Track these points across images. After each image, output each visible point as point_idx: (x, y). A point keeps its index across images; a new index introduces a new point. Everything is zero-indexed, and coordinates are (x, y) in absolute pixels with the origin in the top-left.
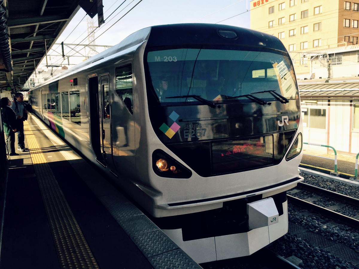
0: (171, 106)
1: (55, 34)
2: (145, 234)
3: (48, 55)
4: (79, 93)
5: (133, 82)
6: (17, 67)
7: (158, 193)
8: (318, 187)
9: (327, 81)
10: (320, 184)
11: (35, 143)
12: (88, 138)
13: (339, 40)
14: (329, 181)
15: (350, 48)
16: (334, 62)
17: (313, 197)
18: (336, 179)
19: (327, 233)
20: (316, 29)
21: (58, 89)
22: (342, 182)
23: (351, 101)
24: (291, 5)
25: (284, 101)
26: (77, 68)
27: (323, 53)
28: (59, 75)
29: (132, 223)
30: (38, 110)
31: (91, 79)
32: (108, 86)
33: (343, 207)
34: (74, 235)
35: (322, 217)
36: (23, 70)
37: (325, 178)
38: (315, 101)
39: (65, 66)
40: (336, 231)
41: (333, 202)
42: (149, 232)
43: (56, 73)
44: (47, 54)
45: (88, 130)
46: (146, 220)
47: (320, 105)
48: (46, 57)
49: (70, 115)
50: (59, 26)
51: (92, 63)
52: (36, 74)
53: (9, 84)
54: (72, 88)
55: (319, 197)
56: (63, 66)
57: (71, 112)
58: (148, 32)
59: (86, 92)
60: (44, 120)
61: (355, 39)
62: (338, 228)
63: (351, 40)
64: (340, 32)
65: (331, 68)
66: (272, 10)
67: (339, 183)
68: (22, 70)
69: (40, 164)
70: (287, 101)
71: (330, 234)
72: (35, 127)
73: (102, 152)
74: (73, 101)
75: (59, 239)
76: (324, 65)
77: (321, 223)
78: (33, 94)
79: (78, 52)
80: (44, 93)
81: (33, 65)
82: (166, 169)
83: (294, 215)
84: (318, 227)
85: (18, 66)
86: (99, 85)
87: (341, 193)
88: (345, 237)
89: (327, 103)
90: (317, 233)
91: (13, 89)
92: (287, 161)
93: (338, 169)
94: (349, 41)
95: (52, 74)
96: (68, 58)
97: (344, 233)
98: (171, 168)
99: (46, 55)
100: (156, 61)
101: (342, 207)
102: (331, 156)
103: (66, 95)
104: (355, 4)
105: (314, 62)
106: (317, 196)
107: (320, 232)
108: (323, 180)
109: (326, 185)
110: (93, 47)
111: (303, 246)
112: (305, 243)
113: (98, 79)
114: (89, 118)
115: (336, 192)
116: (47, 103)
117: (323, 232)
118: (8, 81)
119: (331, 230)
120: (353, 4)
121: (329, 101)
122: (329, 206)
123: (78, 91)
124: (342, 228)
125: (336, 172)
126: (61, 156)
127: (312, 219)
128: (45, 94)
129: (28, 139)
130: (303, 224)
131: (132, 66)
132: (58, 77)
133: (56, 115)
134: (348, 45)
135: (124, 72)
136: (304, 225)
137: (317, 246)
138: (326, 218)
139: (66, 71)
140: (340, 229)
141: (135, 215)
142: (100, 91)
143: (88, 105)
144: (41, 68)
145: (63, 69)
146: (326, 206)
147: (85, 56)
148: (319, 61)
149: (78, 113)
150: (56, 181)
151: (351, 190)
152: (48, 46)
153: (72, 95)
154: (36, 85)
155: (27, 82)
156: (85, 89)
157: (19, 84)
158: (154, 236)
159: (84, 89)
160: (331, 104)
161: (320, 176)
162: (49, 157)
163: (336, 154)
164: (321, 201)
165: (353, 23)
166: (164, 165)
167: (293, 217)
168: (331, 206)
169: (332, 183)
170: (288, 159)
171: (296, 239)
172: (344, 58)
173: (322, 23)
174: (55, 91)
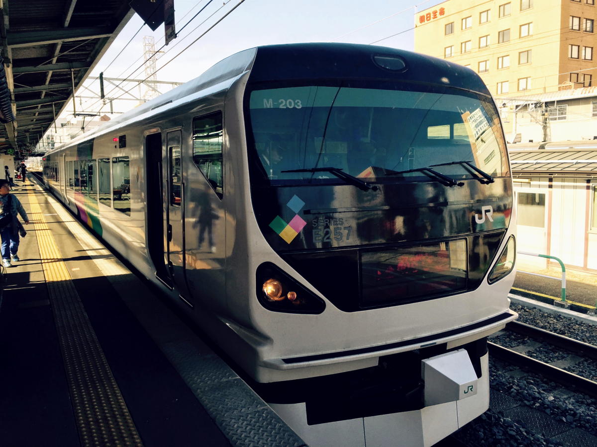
0: (290, 186)
1: (88, 60)
2: (243, 416)
3: (77, 97)
4: (128, 161)
5: (224, 143)
6: (24, 116)
7: (265, 339)
8: (535, 326)
9: (542, 147)
10: (538, 321)
11: (51, 244)
12: (142, 238)
13: (561, 80)
14: (552, 316)
15: (580, 93)
16: (554, 115)
17: (527, 345)
18: (565, 314)
19: (555, 410)
20: (523, 60)
21: (93, 153)
22: (574, 319)
23: (588, 181)
24: (482, 22)
25: (486, 180)
26: (126, 119)
27: (535, 101)
28: (95, 130)
29: (219, 395)
30: (59, 187)
31: (149, 136)
32: (179, 150)
33: (579, 363)
34: (114, 417)
35: (545, 380)
36: (35, 120)
37: (546, 311)
38: (527, 180)
39: (105, 115)
40: (570, 406)
41: (561, 353)
42: (249, 412)
43: (89, 127)
44: (75, 95)
45: (143, 223)
46: (244, 389)
47: (535, 186)
48: (74, 100)
49: (112, 197)
50: (97, 47)
51: (152, 109)
52: (55, 127)
53: (10, 145)
54: (116, 153)
55: (538, 345)
56: (102, 115)
57: (115, 193)
58: (252, 57)
59: (141, 159)
60: (68, 206)
61: (588, 78)
62: (573, 400)
63: (581, 80)
64: (563, 67)
65: (548, 125)
66: (450, 28)
67: (570, 319)
68: (32, 121)
69: (58, 282)
70: (489, 179)
71: (560, 411)
72: (54, 217)
73: (166, 262)
74: (117, 174)
75: (87, 423)
76: (536, 120)
77: (543, 390)
78: (51, 162)
79: (127, 92)
80: (68, 159)
81: (51, 112)
82: (281, 297)
83: (497, 376)
84: (539, 399)
85: (26, 114)
86: (164, 148)
87: (574, 338)
88: (588, 418)
89: (548, 183)
90: (538, 409)
91: (17, 153)
92: (490, 284)
93: (567, 296)
94: (577, 81)
95: (83, 128)
96: (111, 102)
97: (585, 410)
98: (289, 296)
99: (73, 96)
100: (265, 107)
101: (577, 363)
102: (555, 273)
103: (106, 164)
104: (588, 21)
105: (520, 114)
106: (533, 342)
107: (543, 407)
108: (543, 315)
109: (548, 323)
110: (153, 84)
111: (514, 433)
112: (518, 428)
113: (162, 139)
114: (145, 203)
115: (566, 336)
116: (73, 176)
117: (548, 408)
118: (8, 138)
119: (561, 403)
120: (585, 20)
121: (551, 180)
122: (555, 360)
123: (127, 157)
124: (580, 400)
125: (563, 300)
126: (94, 269)
127: (527, 382)
128: (71, 161)
129: (40, 237)
130: (512, 392)
131: (223, 114)
132: (94, 134)
133: (88, 197)
134: (575, 88)
135: (207, 126)
136: (515, 394)
137: (538, 433)
138: (551, 382)
139: (107, 123)
140: (577, 402)
141: (224, 380)
142: (165, 158)
143: (143, 182)
144: (65, 118)
145: (101, 120)
146: (550, 360)
147: (139, 98)
148: (529, 113)
149: (126, 193)
150: (86, 314)
151: (591, 332)
152: (76, 81)
153: (116, 164)
154: (57, 145)
155: (41, 141)
156: (139, 154)
157: (28, 144)
158: (259, 419)
159: (136, 154)
160: (554, 186)
161: (536, 307)
162: (74, 269)
163: (564, 271)
164: (540, 352)
165: (583, 51)
166: (278, 290)
167: (494, 379)
168: (558, 360)
169: (557, 320)
170: (491, 281)
171: (502, 420)
172: (569, 109)
173: (533, 50)
174: (87, 155)
